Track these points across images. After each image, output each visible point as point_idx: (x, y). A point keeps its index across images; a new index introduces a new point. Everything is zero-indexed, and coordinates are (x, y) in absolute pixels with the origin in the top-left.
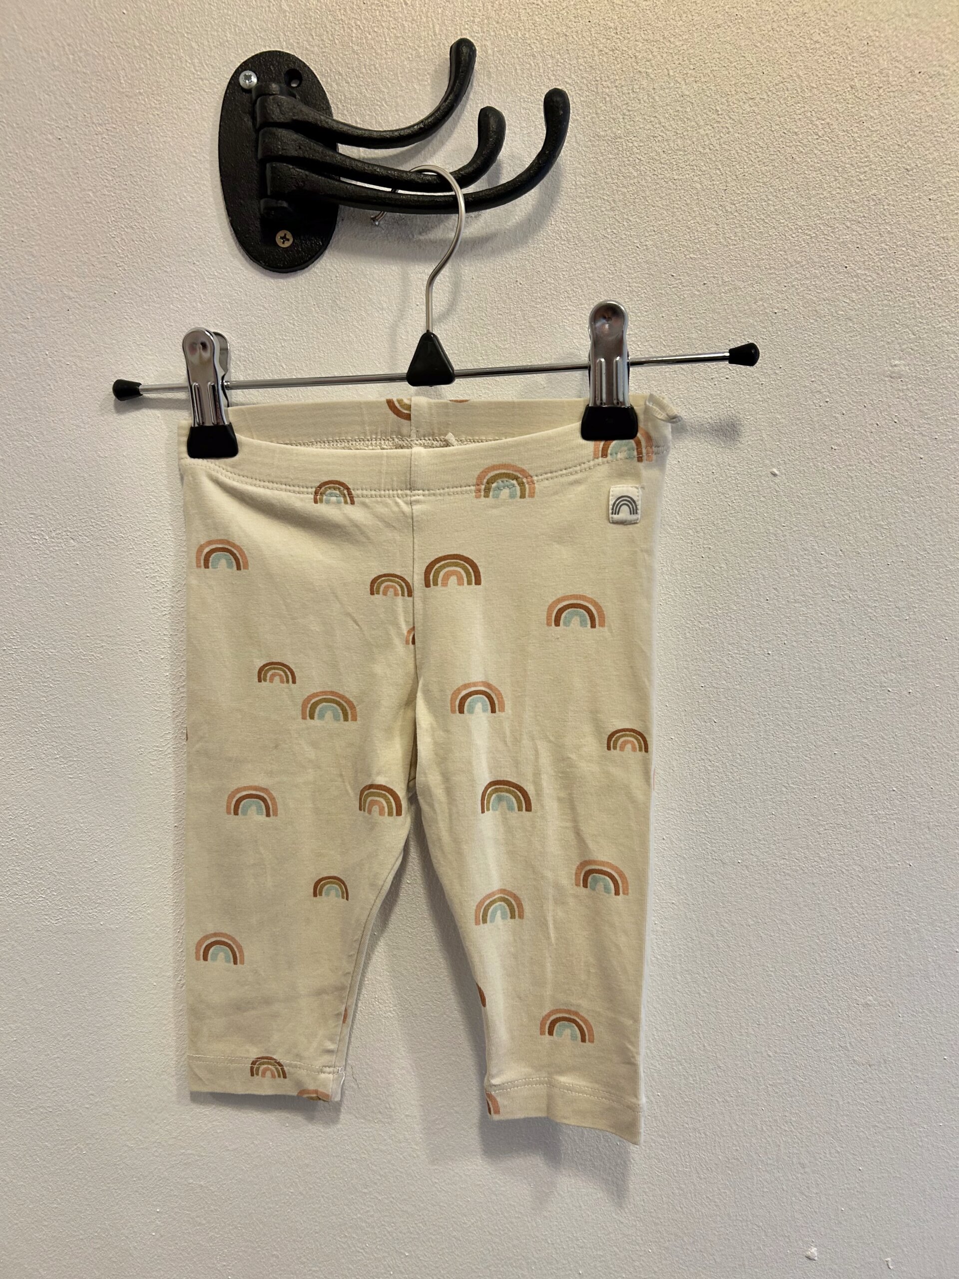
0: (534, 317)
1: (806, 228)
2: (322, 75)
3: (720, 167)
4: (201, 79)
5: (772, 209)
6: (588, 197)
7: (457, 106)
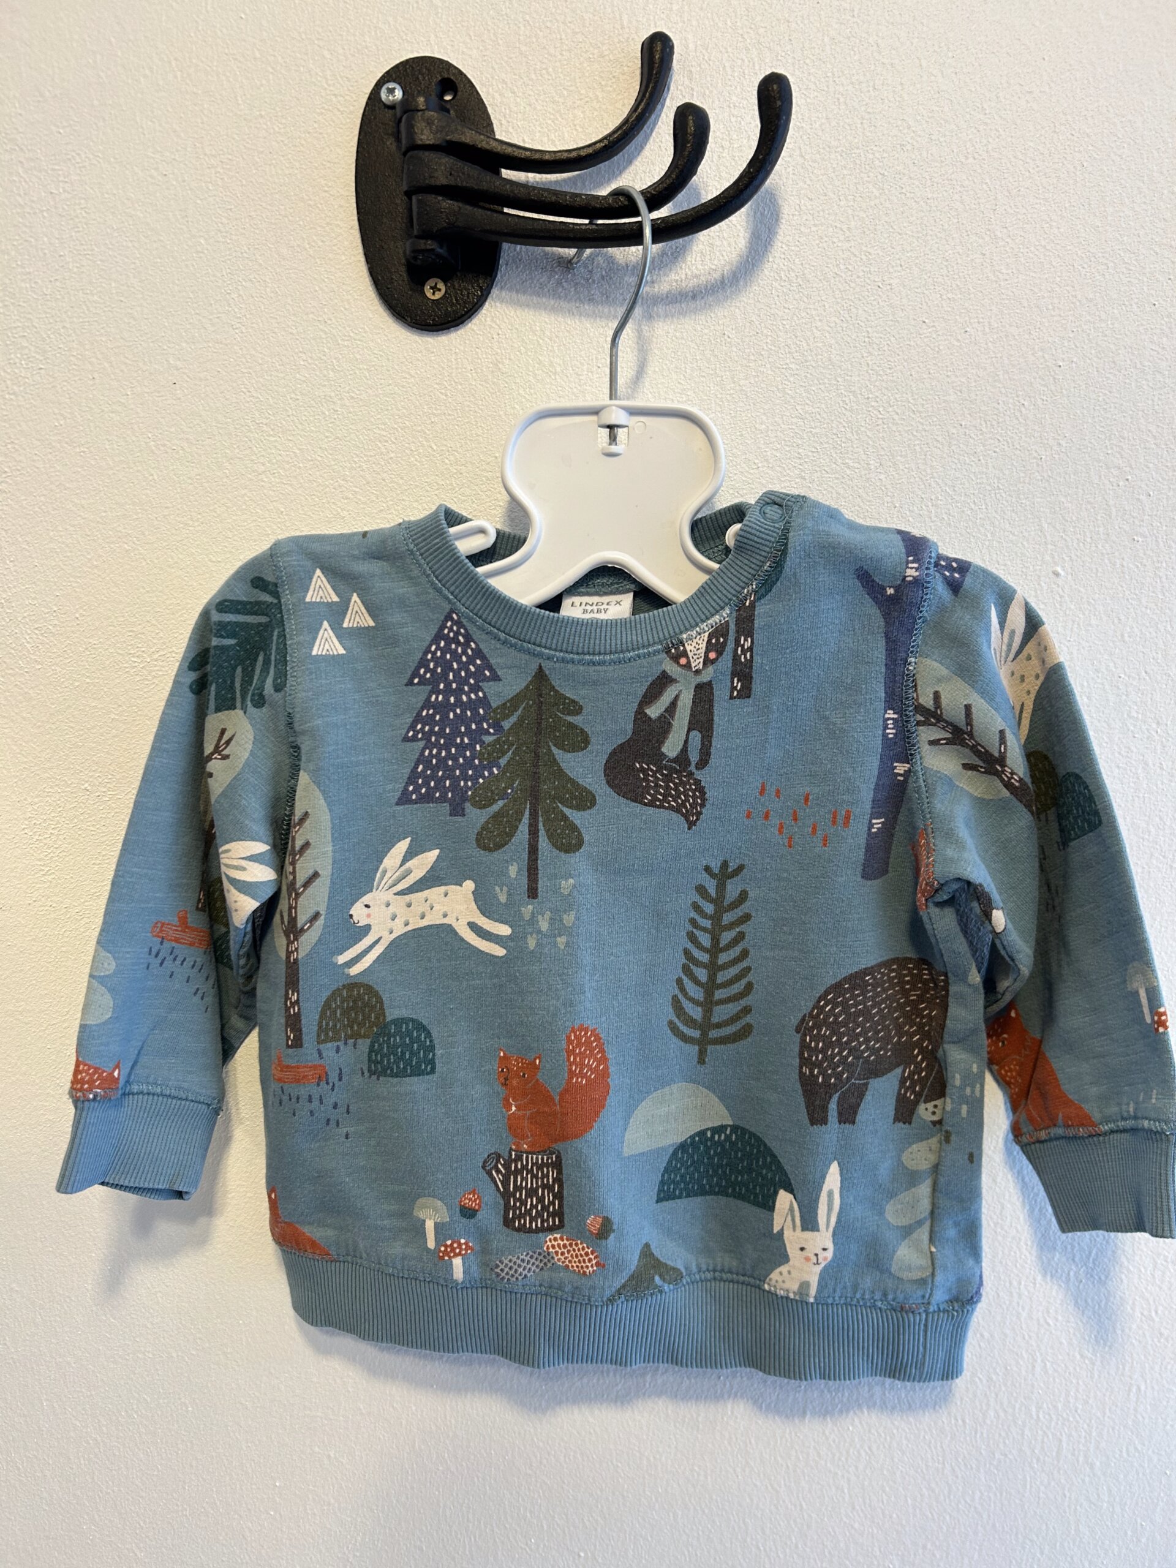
0: (746, 379)
1: (1100, 255)
2: (482, 85)
3: (988, 181)
4: (335, 95)
5: (1056, 231)
6: (815, 225)
7: (649, 117)
